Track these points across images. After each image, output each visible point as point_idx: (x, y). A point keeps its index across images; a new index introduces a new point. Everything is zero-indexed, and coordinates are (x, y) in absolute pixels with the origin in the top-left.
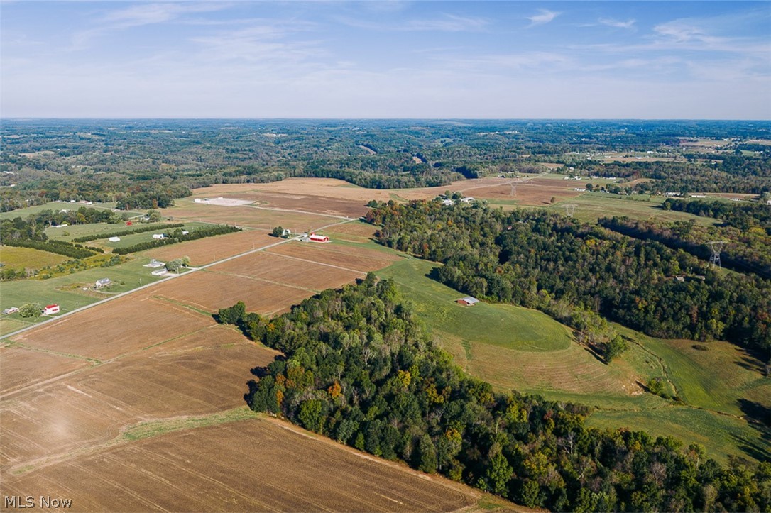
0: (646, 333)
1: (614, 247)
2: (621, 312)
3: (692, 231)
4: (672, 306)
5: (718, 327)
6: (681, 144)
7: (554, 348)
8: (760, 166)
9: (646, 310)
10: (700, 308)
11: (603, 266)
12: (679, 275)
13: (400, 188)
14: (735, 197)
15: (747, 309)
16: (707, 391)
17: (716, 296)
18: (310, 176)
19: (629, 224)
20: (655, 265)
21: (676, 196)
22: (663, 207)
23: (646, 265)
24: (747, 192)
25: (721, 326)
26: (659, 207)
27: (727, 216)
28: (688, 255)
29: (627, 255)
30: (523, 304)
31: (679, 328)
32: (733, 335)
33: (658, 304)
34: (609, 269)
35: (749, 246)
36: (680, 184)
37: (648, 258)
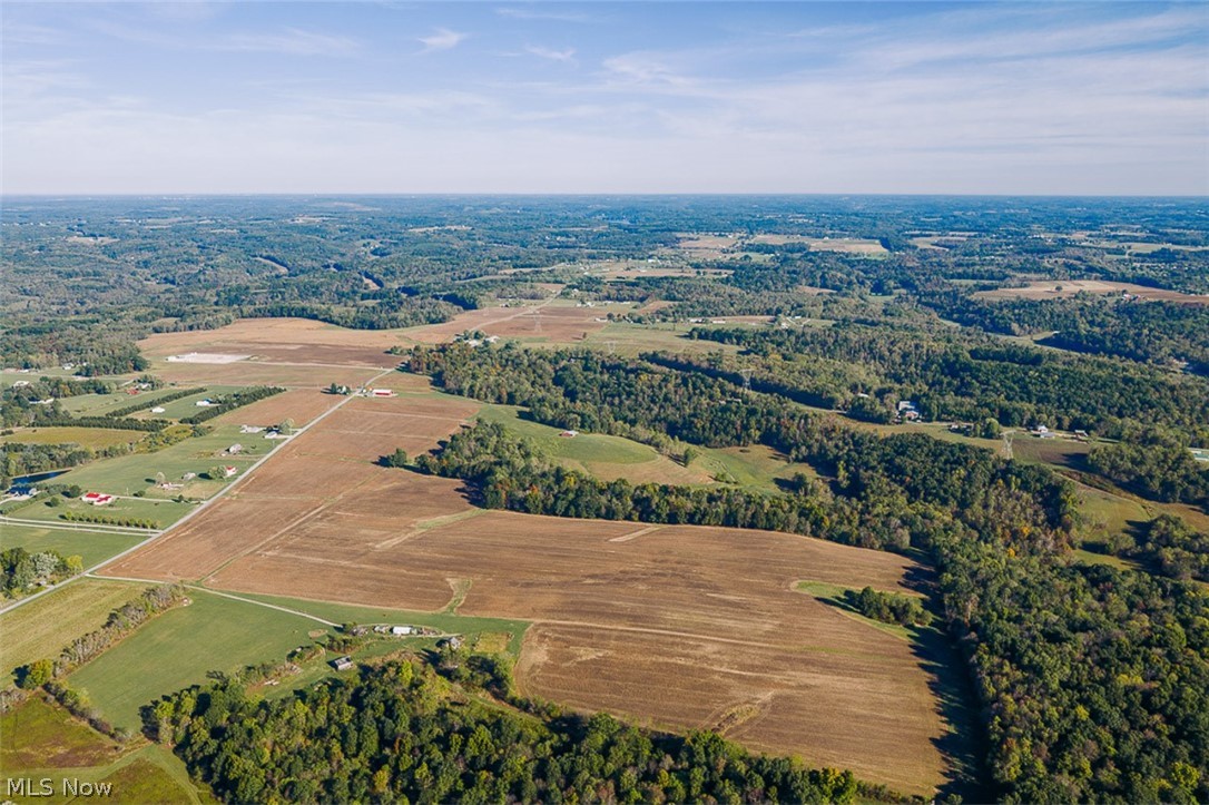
0: (707, 446)
1: (664, 380)
2: (685, 432)
3: (724, 361)
4: (722, 423)
5: (756, 434)
6: (682, 245)
7: (648, 460)
8: (771, 279)
9: (704, 428)
10: (742, 422)
11: (661, 397)
12: (722, 399)
13: (399, 327)
14: (752, 321)
15: (773, 420)
16: (754, 476)
17: (752, 412)
18: (264, 316)
19: (669, 358)
20: (702, 393)
21: (697, 322)
22: (690, 336)
23: (695, 394)
24: (762, 314)
25: (758, 433)
26: (685, 336)
27: (749, 343)
28: (726, 382)
29: (677, 386)
30: (610, 433)
31: (729, 438)
32: (767, 439)
33: (712, 422)
34: (666, 399)
35: (770, 371)
36: (699, 309)
37: (695, 388)
